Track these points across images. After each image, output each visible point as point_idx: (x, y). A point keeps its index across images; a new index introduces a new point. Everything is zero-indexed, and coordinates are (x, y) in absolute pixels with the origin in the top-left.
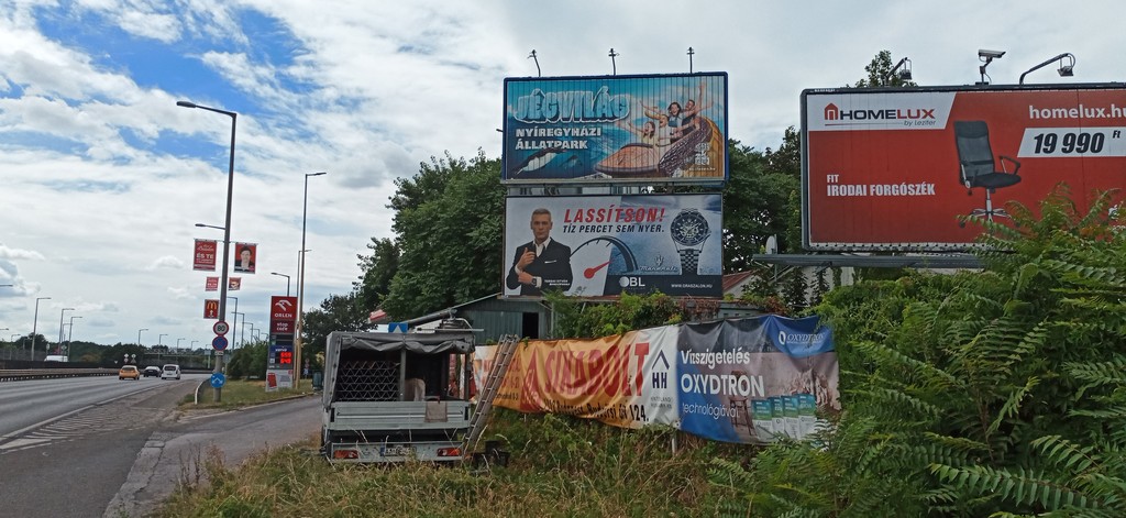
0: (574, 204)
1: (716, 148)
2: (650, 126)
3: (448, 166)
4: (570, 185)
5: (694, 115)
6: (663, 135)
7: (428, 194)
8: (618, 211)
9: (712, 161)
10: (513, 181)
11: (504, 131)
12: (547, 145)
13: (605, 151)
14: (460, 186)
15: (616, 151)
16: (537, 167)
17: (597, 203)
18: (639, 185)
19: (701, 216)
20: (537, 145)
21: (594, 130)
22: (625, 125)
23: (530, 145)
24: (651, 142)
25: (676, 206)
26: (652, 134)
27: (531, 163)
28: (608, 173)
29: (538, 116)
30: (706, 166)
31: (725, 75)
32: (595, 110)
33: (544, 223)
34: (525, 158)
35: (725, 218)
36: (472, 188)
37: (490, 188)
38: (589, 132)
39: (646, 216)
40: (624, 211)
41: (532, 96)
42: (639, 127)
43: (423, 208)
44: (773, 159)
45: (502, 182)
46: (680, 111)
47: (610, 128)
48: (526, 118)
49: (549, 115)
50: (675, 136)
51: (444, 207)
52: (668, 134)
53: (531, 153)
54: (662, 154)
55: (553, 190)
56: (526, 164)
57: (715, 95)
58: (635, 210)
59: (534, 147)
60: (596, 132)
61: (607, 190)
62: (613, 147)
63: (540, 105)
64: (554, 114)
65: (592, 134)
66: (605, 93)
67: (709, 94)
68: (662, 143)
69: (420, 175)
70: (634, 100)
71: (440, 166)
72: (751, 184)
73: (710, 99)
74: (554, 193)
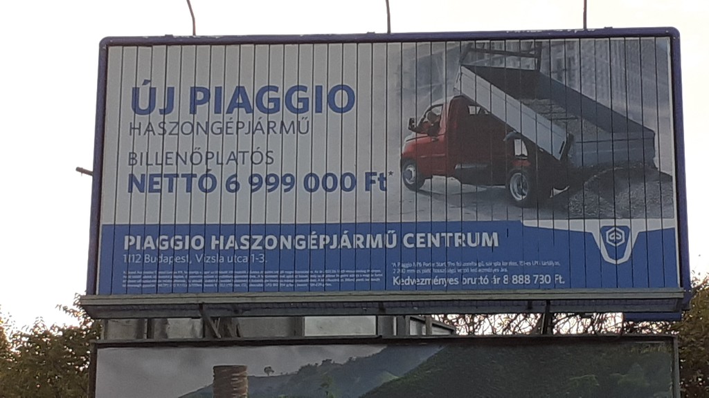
11: (97, 173)
55: (224, 325)
74: (227, 334)
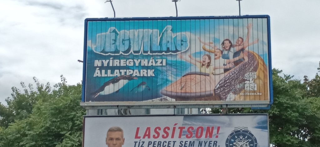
0: (143, 123)
1: (262, 76)
2: (207, 58)
3: (35, 90)
4: (140, 106)
5: (243, 50)
6: (217, 65)
7: (18, 114)
8: (181, 128)
9: (259, 88)
10: (91, 103)
11: (85, 62)
12: (120, 73)
13: (170, 78)
14: (46, 107)
15: (179, 78)
16: (111, 91)
17: (163, 122)
18: (198, 106)
19: (250, 133)
20: (112, 73)
21: (160, 61)
22: (186, 58)
23: (106, 73)
24: (208, 71)
25: (230, 125)
26: (209, 65)
27: (107, 88)
28: (172, 97)
29: (113, 49)
30: (254, 92)
31: (267, 17)
32: (161, 44)
33: (118, 139)
34: (102, 84)
35: (271, 134)
36: (56, 109)
37: (72, 109)
38: (156, 62)
39: (204, 133)
40: (186, 129)
41: (108, 33)
42: (198, 59)
43: (13, 127)
44: (310, 85)
45: (82, 104)
46: (231, 46)
47: (174, 59)
48: (103, 51)
49: (122, 49)
50: (228, 66)
51: (31, 125)
52: (222, 65)
53: (107, 80)
54: (217, 81)
55: (125, 111)
56: (102, 89)
57: (260, 34)
58: (195, 128)
59: (109, 74)
60: (162, 63)
61: (171, 111)
62: (176, 75)
63: (115, 40)
64: (127, 48)
65: (158, 64)
66: (169, 31)
67: (255, 32)
68: (217, 72)
69: (12, 98)
70: (193, 37)
71: (29, 90)
72: (292, 107)
73: (255, 37)
74: (126, 114)
